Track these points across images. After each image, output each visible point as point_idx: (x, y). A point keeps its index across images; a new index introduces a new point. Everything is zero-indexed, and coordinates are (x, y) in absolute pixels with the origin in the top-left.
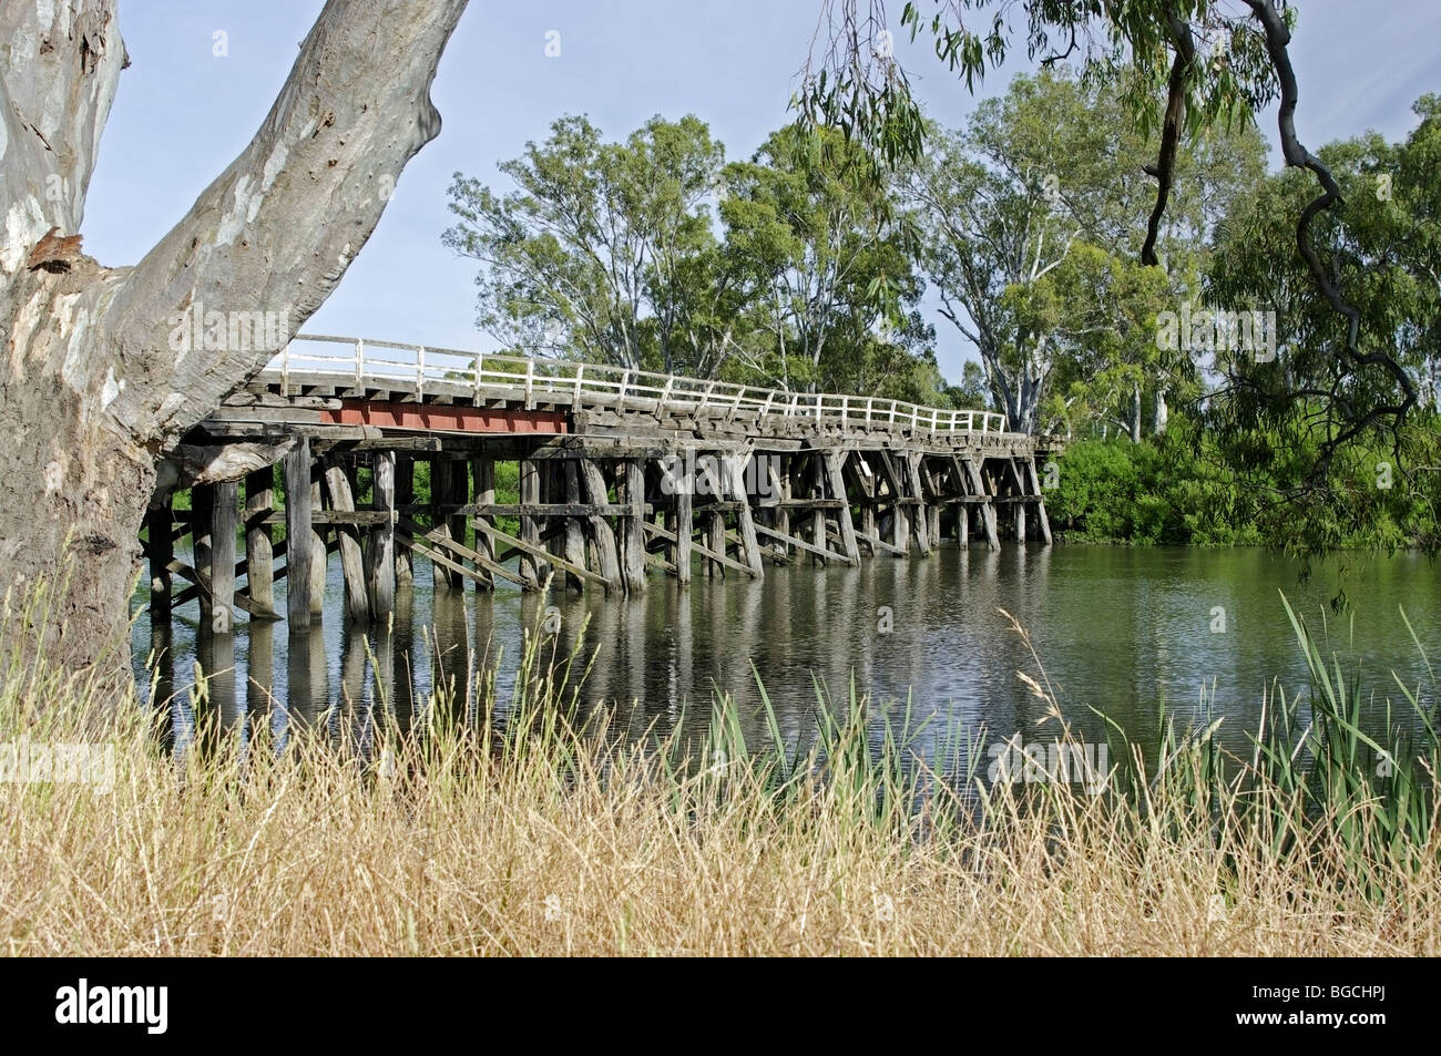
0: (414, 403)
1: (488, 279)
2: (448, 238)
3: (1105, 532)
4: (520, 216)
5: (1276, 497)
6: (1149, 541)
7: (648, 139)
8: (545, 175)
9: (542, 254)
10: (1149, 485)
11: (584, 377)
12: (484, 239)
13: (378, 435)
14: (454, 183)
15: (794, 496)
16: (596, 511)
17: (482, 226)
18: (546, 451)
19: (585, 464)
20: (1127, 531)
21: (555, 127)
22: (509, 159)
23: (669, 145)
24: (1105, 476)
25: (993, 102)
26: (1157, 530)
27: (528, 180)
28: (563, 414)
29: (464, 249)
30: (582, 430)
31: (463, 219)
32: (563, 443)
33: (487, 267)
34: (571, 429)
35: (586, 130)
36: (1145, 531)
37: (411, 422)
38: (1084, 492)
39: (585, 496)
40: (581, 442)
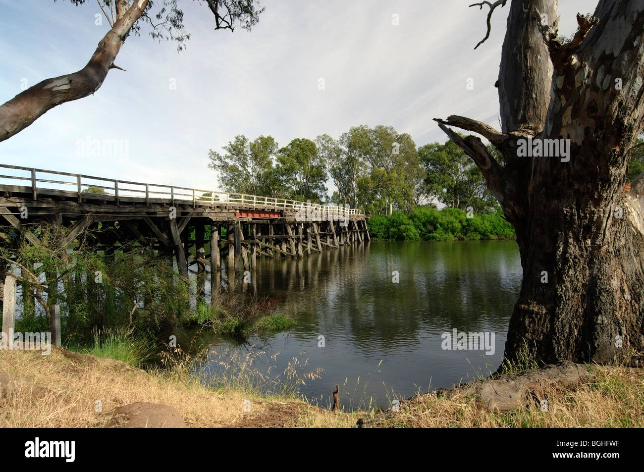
0: (253, 210)
1: (220, 176)
2: (209, 166)
3: (383, 237)
4: (227, 160)
5: (423, 229)
6: (394, 240)
7: (259, 141)
8: (234, 150)
9: (233, 169)
10: (393, 226)
11: (287, 203)
12: (219, 166)
13: (251, 220)
14: (210, 152)
15: (321, 231)
16: (290, 237)
17: (218, 163)
18: (276, 222)
19: (286, 225)
20: (388, 237)
21: (236, 138)
22: (225, 146)
23: (266, 143)
24: (382, 224)
25: (346, 134)
26: (396, 237)
27: (230, 151)
28: (281, 213)
29: (213, 168)
30: (285, 216)
31: (213, 161)
32: (281, 220)
33: (219, 173)
34: (282, 216)
35: (244, 139)
36: (393, 237)
37: (257, 216)
38: (377, 228)
39: (287, 233)
40: (286, 220)
